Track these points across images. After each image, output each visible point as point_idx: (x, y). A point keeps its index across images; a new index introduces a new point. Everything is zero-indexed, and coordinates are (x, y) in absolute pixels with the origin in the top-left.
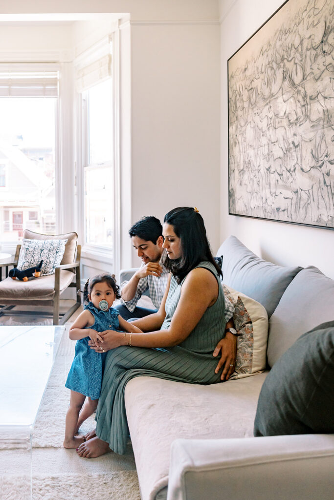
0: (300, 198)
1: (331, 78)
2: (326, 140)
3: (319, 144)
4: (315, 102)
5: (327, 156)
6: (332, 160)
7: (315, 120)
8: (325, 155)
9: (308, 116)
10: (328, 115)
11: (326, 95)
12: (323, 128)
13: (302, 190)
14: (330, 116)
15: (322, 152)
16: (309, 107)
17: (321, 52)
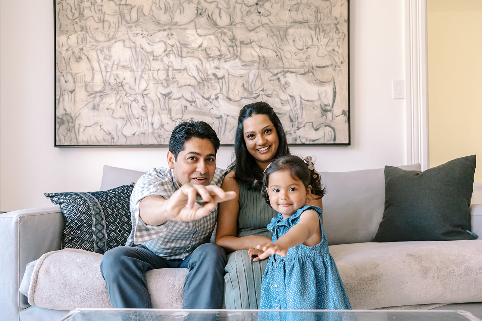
0: (226, 123)
1: (268, 35)
2: (262, 79)
3: (253, 80)
4: (248, 47)
5: (263, 90)
6: (269, 94)
7: (247, 61)
8: (261, 89)
9: (237, 56)
10: (264, 61)
11: (262, 45)
12: (259, 68)
13: (228, 116)
14: (266, 62)
15: (257, 87)
16: (239, 49)
17: (255, 10)
